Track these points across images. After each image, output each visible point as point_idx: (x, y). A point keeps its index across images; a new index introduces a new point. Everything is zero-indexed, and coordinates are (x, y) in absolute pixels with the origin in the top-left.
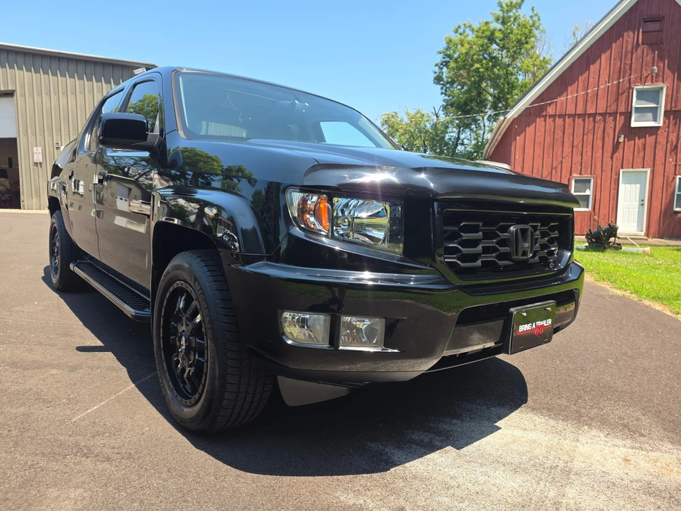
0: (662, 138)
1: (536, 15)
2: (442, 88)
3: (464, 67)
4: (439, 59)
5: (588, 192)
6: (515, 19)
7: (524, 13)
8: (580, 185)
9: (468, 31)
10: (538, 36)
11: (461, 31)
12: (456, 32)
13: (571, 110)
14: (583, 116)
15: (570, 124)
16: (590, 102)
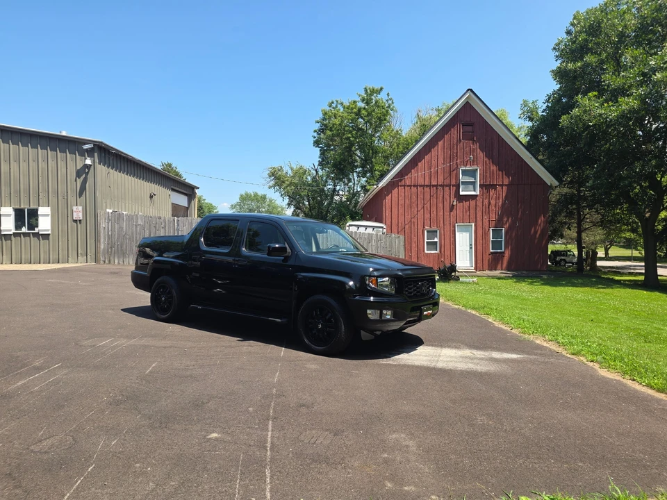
0: (479, 203)
1: (391, 99)
2: (321, 150)
3: (338, 135)
4: (317, 126)
5: (436, 240)
6: (376, 103)
7: (382, 97)
8: (430, 234)
9: (339, 106)
10: (392, 114)
11: (334, 105)
12: (330, 106)
13: (421, 182)
14: (430, 186)
15: (421, 192)
16: (433, 177)
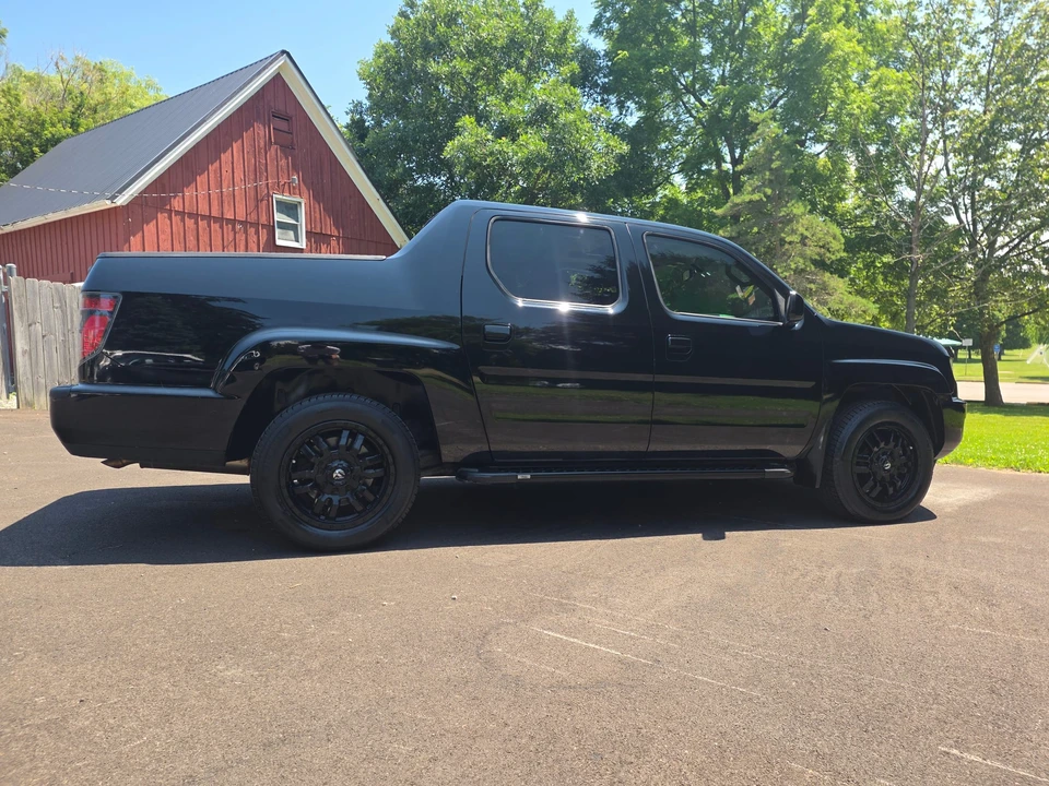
13: (203, 209)
14: (220, 220)
15: (204, 229)
16: (225, 205)
